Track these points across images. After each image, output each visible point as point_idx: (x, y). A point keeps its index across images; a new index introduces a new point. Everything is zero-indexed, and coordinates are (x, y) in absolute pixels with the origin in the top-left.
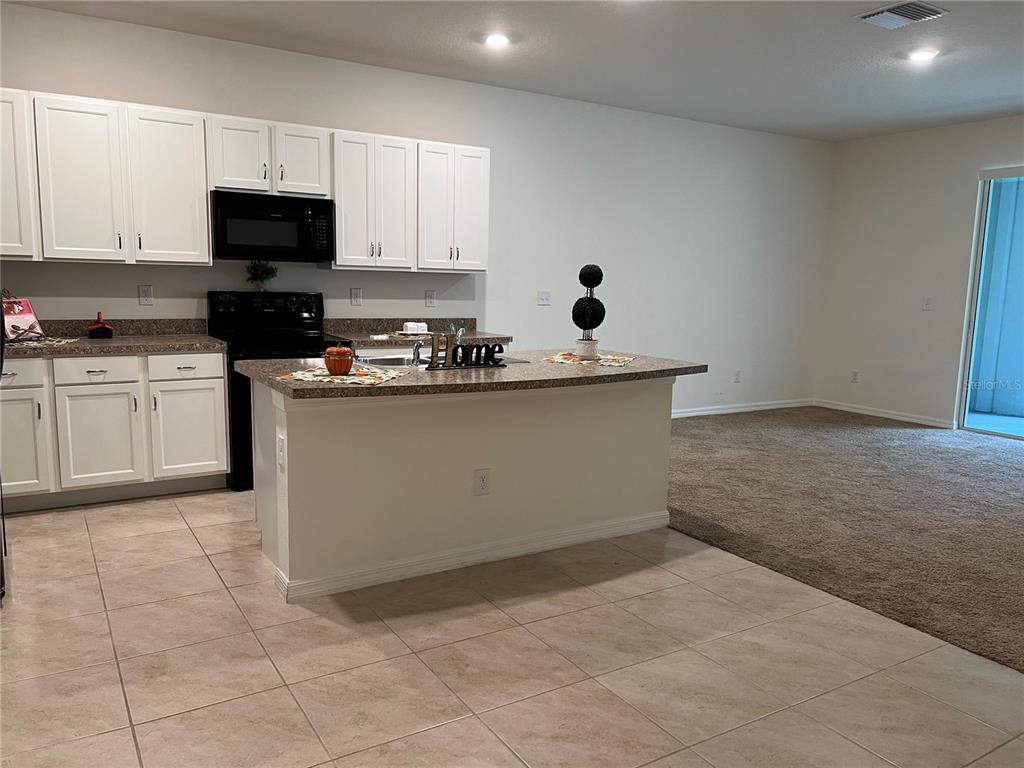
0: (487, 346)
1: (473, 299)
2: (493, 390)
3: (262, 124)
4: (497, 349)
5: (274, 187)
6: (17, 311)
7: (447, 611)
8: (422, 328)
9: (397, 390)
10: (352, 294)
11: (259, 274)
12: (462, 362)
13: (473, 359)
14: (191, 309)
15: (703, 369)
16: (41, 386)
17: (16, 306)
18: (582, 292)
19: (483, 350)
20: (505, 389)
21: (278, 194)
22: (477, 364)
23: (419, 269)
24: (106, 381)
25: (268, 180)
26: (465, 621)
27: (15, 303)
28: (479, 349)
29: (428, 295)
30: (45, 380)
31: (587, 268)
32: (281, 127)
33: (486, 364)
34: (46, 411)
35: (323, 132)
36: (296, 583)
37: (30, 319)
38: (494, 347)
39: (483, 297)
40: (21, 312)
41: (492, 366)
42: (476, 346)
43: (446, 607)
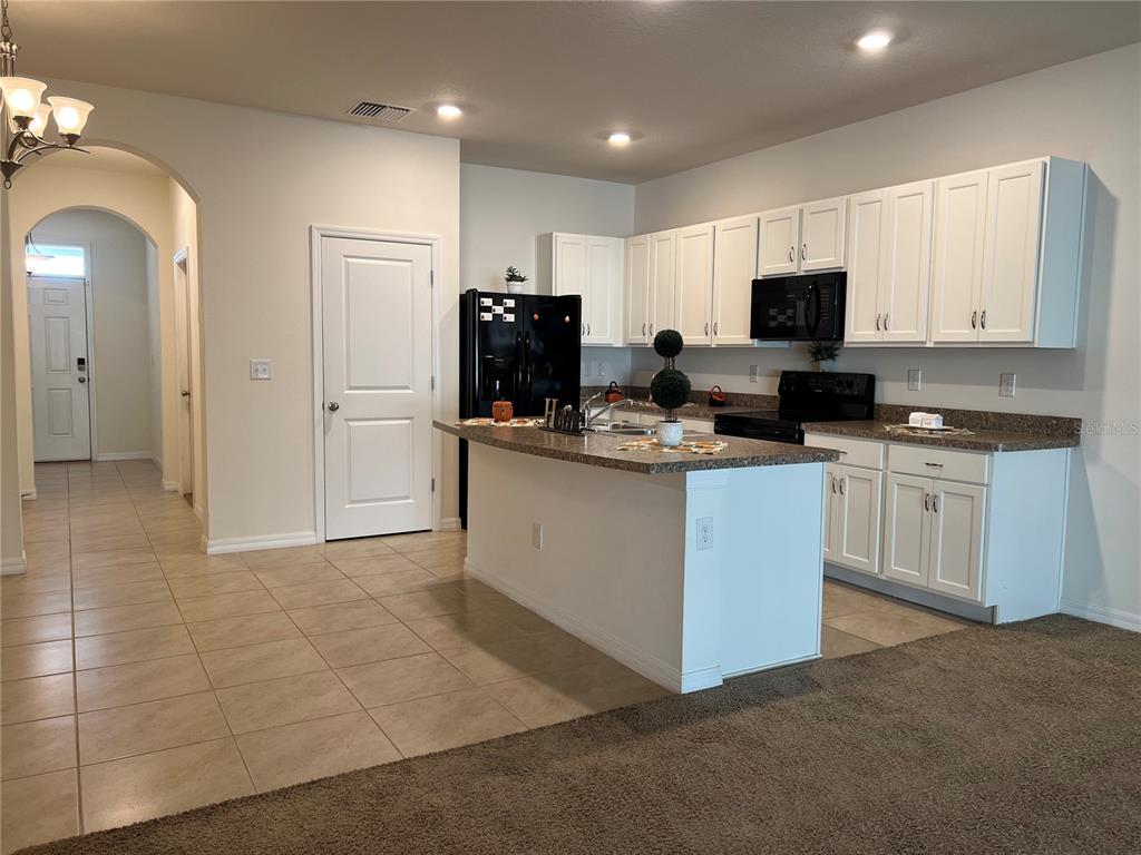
1: (1081, 389)
3: (795, 209)
5: (801, 268)
8: (934, 422)
10: (911, 377)
21: (803, 274)
23: (936, 343)
25: (794, 262)
29: (1004, 381)
32: (808, 206)
35: (839, 202)
39: (1099, 386)
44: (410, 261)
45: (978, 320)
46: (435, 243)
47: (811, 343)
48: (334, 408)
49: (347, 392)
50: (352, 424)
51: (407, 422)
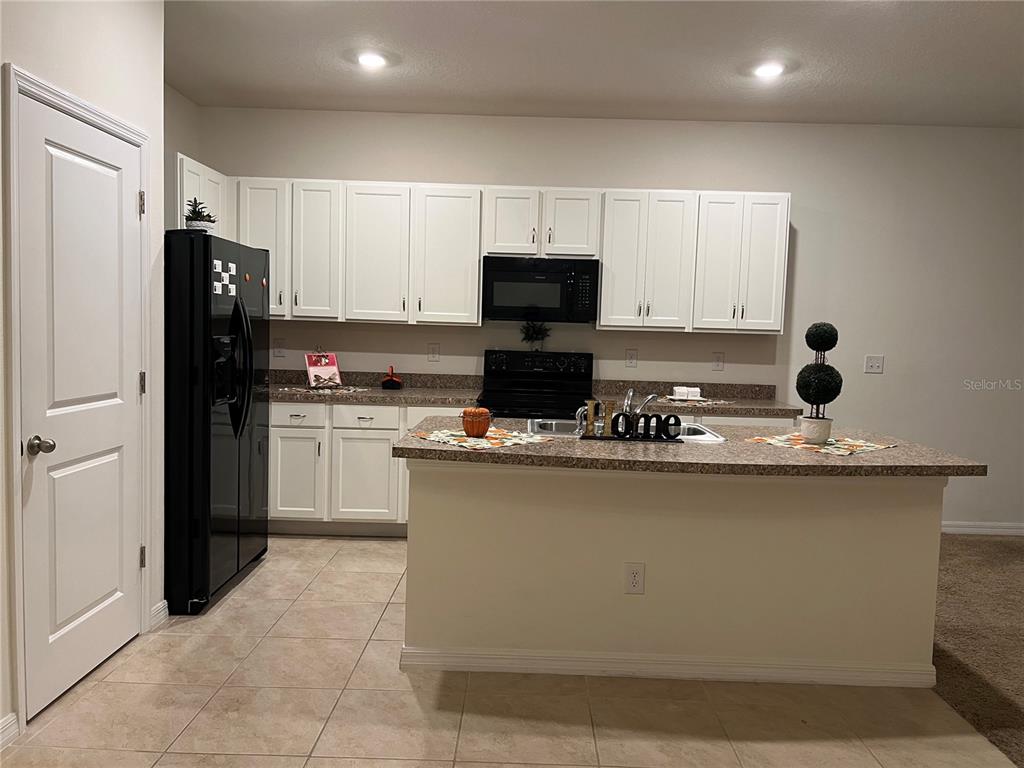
0: (659, 418)
1: (773, 363)
2: (615, 468)
3: (532, 190)
4: (672, 421)
5: (543, 251)
6: (323, 363)
7: (534, 723)
8: (694, 394)
9: (498, 457)
10: (628, 356)
11: (534, 334)
12: (627, 432)
13: (641, 431)
14: (471, 365)
15: (982, 471)
16: (323, 427)
17: (323, 359)
18: (809, 356)
19: (654, 420)
20: (631, 468)
21: (547, 257)
22: (646, 437)
23: (694, 329)
24: (373, 427)
25: (536, 244)
26: (542, 741)
27: (323, 356)
28: (648, 420)
30: (327, 424)
31: (816, 327)
32: (552, 191)
33: (657, 438)
34: (325, 449)
35: (594, 193)
36: (411, 650)
37: (334, 369)
38: (668, 418)
39: (786, 361)
40: (327, 364)
41: (665, 441)
42: (643, 416)
43: (538, 718)
44: (117, 169)
45: (739, 312)
46: (145, 145)
47: (524, 323)
48: (36, 448)
49: (50, 413)
50: (56, 474)
51: (115, 456)
